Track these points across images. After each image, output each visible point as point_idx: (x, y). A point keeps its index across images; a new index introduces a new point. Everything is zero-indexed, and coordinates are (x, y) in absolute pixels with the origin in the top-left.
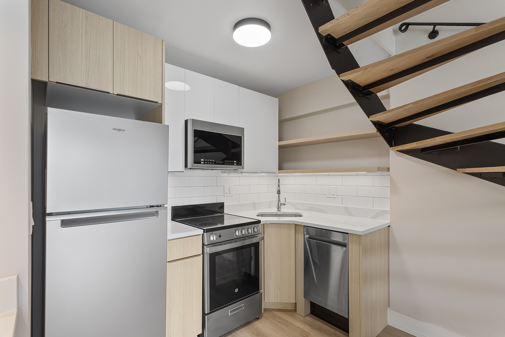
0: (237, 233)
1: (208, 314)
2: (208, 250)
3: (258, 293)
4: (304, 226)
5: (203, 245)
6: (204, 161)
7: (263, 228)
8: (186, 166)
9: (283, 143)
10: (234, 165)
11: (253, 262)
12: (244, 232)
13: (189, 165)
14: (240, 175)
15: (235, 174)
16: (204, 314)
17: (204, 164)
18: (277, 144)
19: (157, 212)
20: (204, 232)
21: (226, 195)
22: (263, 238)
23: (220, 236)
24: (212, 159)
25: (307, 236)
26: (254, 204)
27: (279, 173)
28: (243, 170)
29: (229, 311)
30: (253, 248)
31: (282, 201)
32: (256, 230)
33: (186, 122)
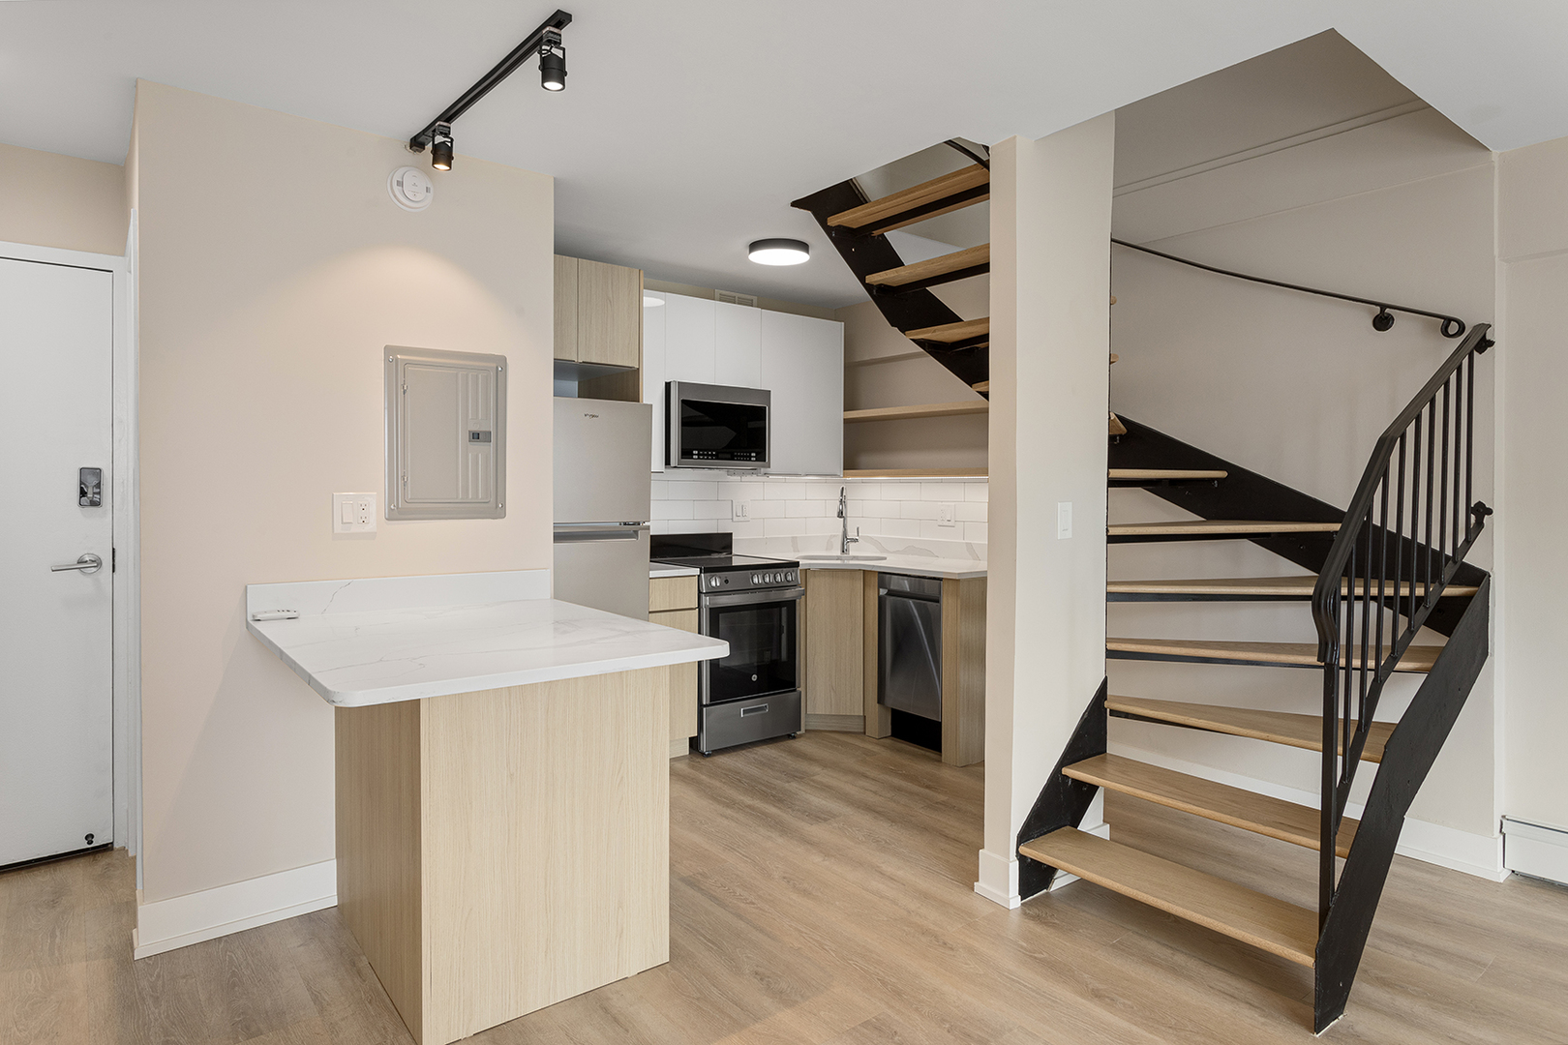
0: (756, 580)
1: (706, 706)
2: (706, 601)
3: (795, 690)
4: (879, 573)
5: (700, 593)
6: (698, 455)
7: (804, 578)
8: (668, 462)
9: (854, 414)
10: (750, 460)
11: (784, 637)
12: (767, 580)
13: (674, 461)
14: (764, 478)
15: (754, 478)
16: (701, 706)
17: (699, 458)
18: (841, 415)
19: (636, 532)
20: (701, 572)
21: (735, 519)
22: (804, 593)
23: (727, 581)
24: (712, 451)
25: (883, 592)
26: (794, 539)
27: (844, 476)
28: (768, 470)
29: (740, 709)
30: (784, 609)
31: (851, 534)
32: (789, 578)
33: (668, 385)
